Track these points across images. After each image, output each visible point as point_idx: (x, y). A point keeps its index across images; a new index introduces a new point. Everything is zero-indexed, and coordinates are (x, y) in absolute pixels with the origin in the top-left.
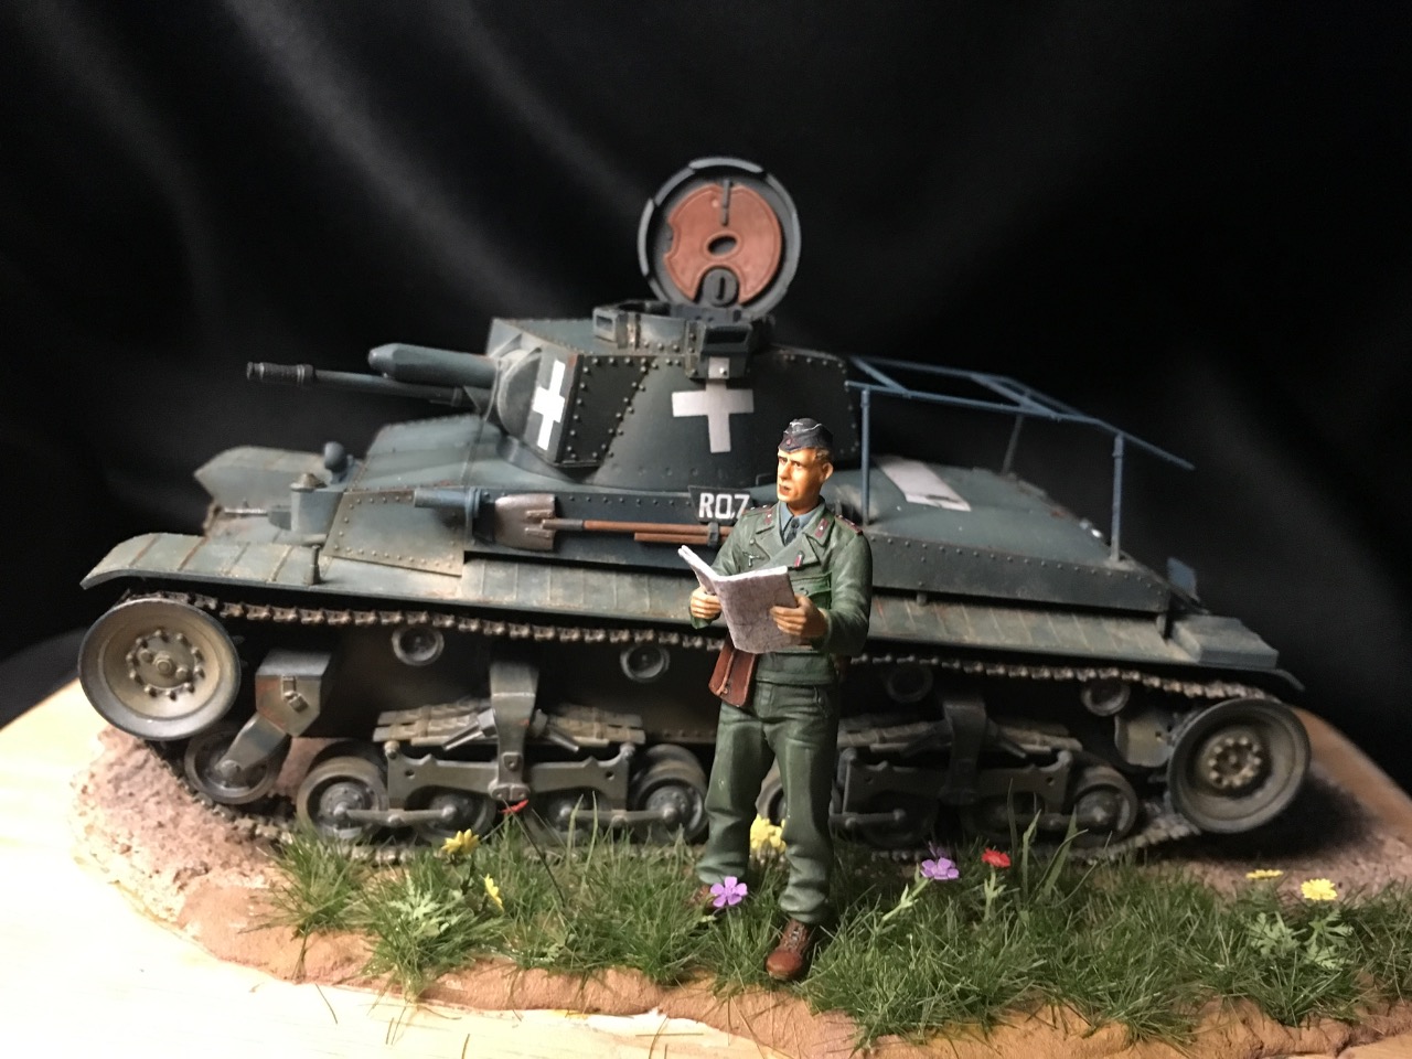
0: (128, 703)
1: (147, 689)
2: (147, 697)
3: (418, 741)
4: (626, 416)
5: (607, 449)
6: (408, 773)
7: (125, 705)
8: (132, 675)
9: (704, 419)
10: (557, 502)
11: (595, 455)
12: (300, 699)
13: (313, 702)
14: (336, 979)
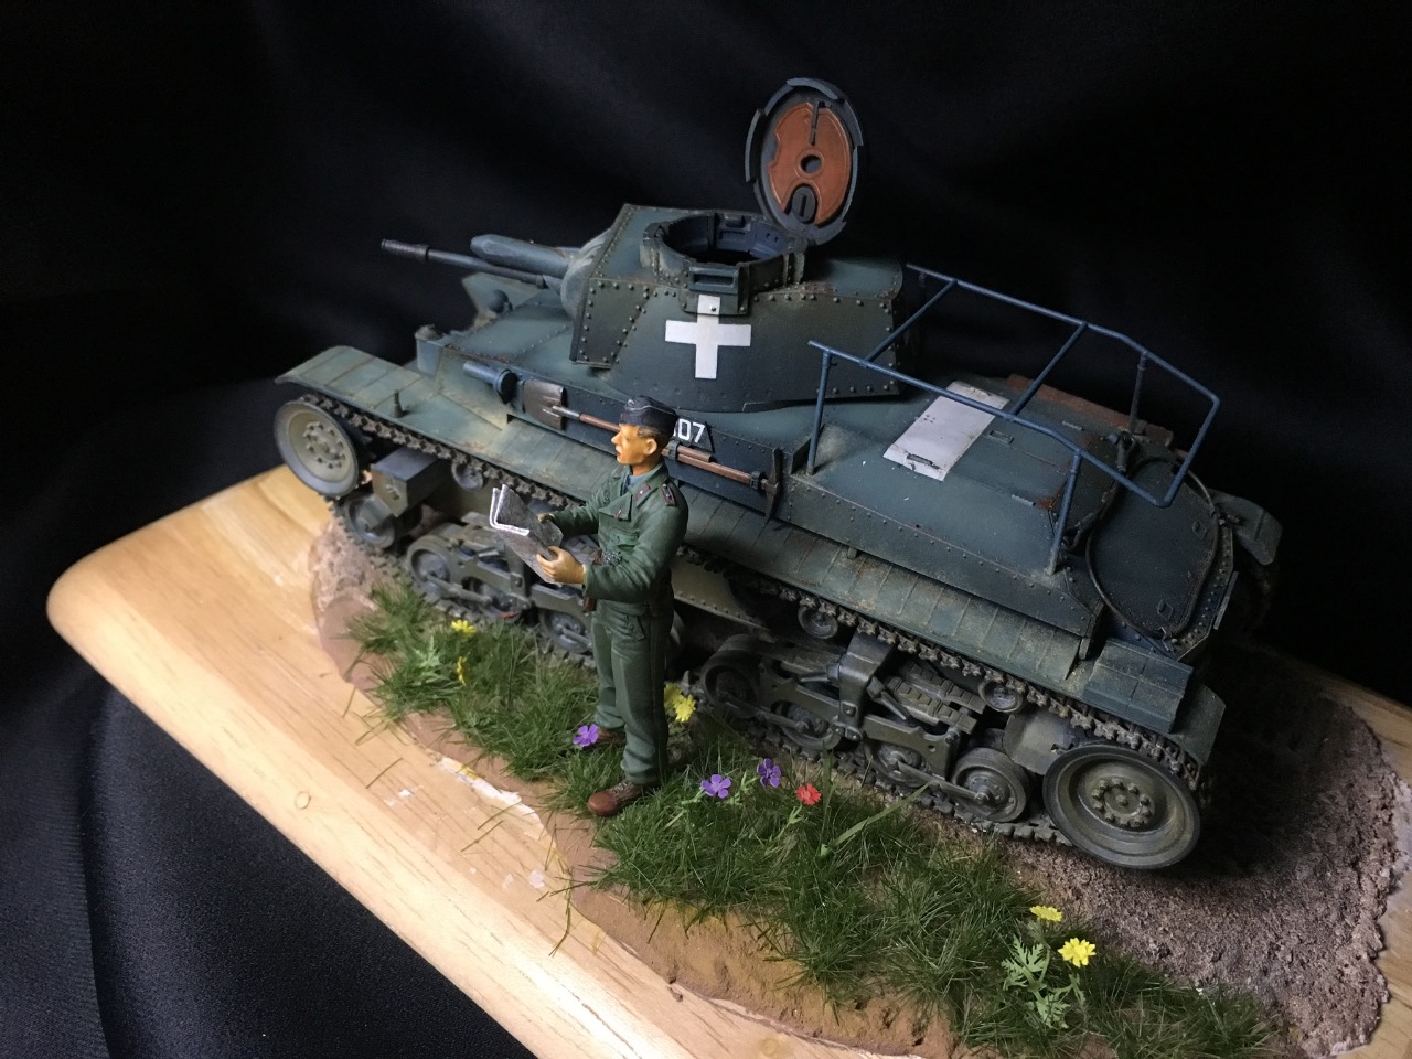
0: (307, 465)
1: (317, 458)
2: (317, 463)
3: (469, 543)
4: (630, 333)
5: (615, 356)
6: (461, 563)
7: (304, 465)
8: (308, 447)
9: (693, 347)
10: (565, 393)
11: (605, 359)
12: (394, 493)
13: (403, 496)
14: (367, 687)
